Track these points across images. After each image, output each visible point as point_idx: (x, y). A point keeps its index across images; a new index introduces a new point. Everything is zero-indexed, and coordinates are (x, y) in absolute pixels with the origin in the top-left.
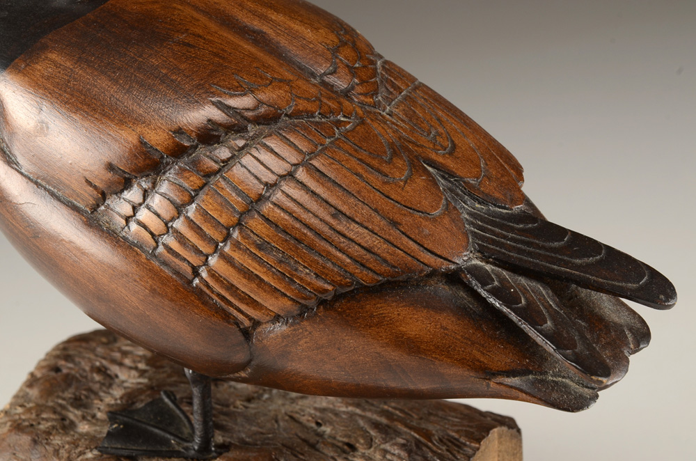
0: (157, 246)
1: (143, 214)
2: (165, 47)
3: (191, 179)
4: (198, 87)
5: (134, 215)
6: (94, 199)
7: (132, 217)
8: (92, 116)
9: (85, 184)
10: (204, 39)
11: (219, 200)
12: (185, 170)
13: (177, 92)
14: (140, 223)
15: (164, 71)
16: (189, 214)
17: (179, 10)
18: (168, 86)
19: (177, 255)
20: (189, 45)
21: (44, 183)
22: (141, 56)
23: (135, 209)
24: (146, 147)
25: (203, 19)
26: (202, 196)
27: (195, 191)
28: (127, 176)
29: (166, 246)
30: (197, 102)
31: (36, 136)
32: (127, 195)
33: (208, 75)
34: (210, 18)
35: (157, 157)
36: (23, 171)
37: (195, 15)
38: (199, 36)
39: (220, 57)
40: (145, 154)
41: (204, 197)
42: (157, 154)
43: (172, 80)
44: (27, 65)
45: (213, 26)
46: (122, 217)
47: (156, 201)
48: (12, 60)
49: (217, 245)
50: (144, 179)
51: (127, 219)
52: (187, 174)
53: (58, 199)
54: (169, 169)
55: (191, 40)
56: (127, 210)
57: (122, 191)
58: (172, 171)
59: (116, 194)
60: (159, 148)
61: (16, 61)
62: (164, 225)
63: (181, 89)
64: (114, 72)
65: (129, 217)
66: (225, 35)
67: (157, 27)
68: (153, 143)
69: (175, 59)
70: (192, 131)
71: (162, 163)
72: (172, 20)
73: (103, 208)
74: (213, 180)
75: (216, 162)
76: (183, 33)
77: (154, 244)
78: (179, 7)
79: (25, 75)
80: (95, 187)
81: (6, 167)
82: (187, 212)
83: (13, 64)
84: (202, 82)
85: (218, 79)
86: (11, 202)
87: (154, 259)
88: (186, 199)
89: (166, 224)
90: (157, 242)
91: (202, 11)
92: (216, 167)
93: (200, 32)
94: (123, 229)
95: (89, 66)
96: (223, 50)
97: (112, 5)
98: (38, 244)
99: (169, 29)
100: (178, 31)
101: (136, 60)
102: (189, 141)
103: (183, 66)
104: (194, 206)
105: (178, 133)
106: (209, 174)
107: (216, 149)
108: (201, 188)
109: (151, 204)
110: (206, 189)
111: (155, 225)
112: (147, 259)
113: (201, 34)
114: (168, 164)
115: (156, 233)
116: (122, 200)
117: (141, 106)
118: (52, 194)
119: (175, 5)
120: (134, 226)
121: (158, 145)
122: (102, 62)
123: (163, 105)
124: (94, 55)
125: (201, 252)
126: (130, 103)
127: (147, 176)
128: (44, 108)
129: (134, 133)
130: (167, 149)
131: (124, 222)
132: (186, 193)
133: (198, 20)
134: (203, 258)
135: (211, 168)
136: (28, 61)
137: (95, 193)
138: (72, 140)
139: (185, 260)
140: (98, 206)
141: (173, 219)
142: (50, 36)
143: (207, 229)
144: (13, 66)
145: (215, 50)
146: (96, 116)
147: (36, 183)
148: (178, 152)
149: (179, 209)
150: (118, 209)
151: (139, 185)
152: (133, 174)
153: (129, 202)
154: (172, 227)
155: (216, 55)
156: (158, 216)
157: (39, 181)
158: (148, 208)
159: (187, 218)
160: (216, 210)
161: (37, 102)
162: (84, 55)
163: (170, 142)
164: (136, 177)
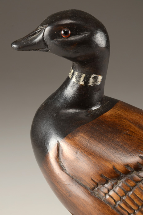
0: (116, 205)
1: (111, 193)
2: (121, 135)
3: (131, 183)
4: (134, 150)
5: (108, 193)
6: (94, 186)
7: (107, 193)
8: (96, 157)
9: (91, 180)
10: (135, 133)
11: (141, 191)
12: (129, 179)
13: (126, 152)
14: (110, 196)
15: (122, 144)
16: (129, 195)
17: (124, 122)
18: (123, 149)
19: (123, 209)
20: (129, 135)
21: (75, 178)
22: (113, 137)
23: (109, 191)
24: (115, 170)
25: (133, 126)
26: (134, 189)
27: (132, 187)
28: (107, 179)
29: (119, 205)
30: (134, 156)
31: (74, 162)
32: (106, 185)
33: (137, 147)
34: (135, 125)
35: (119, 174)
36: (67, 173)
37: (130, 124)
38: (133, 132)
39: (141, 140)
40: (115, 172)
41: (135, 190)
42: (119, 173)
43: (124, 147)
44: (72, 137)
45: (137, 129)
46: (103, 193)
47: (117, 189)
48: (67, 135)
49: (139, 207)
50: (113, 181)
51: (105, 194)
52: (129, 181)
53: (80, 184)
54: (123, 178)
55: (130, 133)
56: (106, 191)
57: (104, 184)
58: (124, 179)
59: (102, 185)
60: (120, 171)
61: (68, 135)
62: (119, 198)
63: (128, 150)
64: (104, 142)
65: (106, 193)
66: (141, 132)
67: (118, 128)
68: (118, 169)
69: (125, 140)
70: (132, 166)
71: (121, 176)
72: (123, 125)
73: (96, 189)
74: (138, 184)
75: (140, 178)
76: (127, 131)
77: (115, 204)
78: (124, 121)
79: (72, 140)
80: (95, 182)
81: (61, 171)
82: (128, 194)
83: (67, 136)
84: (135, 149)
85: (141, 148)
86: (62, 183)
87: (114, 209)
88: (129, 189)
89: (120, 197)
90: (116, 203)
91: (132, 123)
92: (140, 179)
93: (133, 130)
94: (103, 197)
95: (95, 139)
96: (141, 138)
97: (101, 118)
98: (70, 199)
99: (122, 129)
100: (125, 130)
101: (111, 139)
102: (130, 169)
103: (128, 143)
104: (131, 192)
105: (127, 166)
106: (137, 182)
107: (140, 173)
108: (134, 186)
109: (115, 190)
110: (136, 187)
111: (116, 197)
112: (112, 209)
113: (133, 131)
114: (122, 176)
115: (116, 200)
116: (104, 187)
117: (114, 156)
118: (78, 182)
119: (123, 120)
120: (108, 197)
121: (120, 170)
122: (99, 138)
123: (122, 156)
124: (96, 136)
125: (133, 209)
126: (110, 154)
127: (114, 180)
128: (78, 153)
129: (111, 165)
130: (123, 171)
131: (104, 195)
132: (129, 188)
133: (131, 126)
134: (133, 211)
135: (138, 179)
136: (73, 136)
137: (94, 184)
138: (88, 165)
139: (126, 211)
140: (95, 188)
141: (123, 196)
142: (80, 128)
143: (136, 201)
144: (67, 137)
145: (139, 138)
146: (97, 157)
147: (72, 178)
148: (127, 173)
149: (126, 193)
150: (102, 190)
151: (111, 182)
152: (110, 179)
153: (107, 188)
154: (122, 199)
155: (139, 139)
156: (118, 194)
157: (73, 177)
158: (114, 191)
159: (129, 196)
160: (140, 195)
161: (76, 150)
162: (93, 135)
163: (124, 169)
164: (110, 180)
